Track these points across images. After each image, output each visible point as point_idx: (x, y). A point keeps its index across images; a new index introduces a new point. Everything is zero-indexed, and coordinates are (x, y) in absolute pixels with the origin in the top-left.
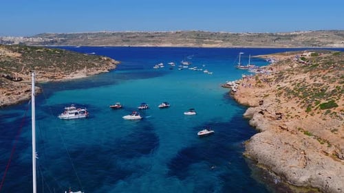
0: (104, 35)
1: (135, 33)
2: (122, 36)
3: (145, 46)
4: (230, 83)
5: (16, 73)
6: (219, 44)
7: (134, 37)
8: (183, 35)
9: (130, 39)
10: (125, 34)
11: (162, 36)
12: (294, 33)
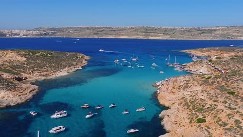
0: (81, 29)
1: (102, 28)
2: (93, 30)
3: (109, 37)
4: (158, 84)
5: (23, 74)
6: (161, 37)
7: (102, 31)
8: (136, 30)
9: (99, 32)
10: (96, 28)
11: (121, 30)
12: (215, 28)
